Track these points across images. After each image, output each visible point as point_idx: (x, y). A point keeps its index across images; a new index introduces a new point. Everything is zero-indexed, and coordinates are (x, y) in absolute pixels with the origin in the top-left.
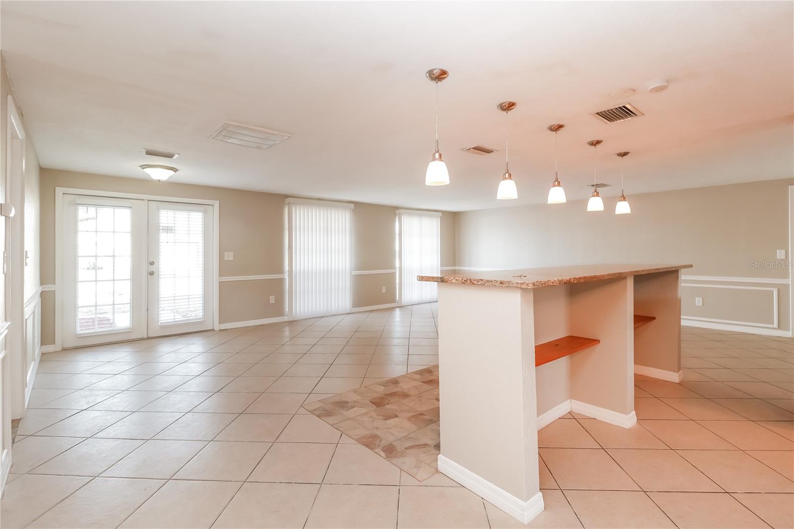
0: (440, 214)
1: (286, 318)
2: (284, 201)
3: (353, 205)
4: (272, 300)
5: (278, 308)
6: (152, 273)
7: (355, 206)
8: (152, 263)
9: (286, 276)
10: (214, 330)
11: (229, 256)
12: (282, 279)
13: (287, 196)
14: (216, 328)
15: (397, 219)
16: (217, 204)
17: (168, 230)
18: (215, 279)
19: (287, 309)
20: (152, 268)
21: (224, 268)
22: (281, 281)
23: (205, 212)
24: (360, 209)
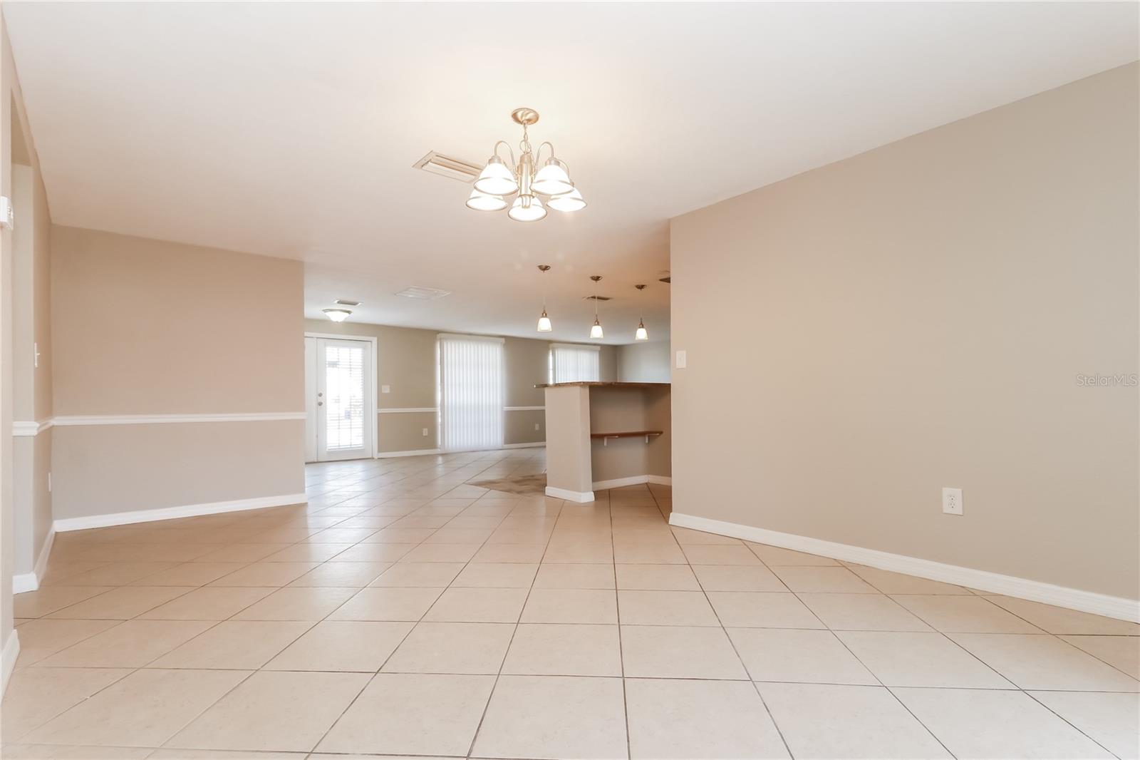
0: (599, 348)
1: (438, 451)
2: (436, 337)
3: (503, 339)
4: (425, 432)
5: (430, 442)
6: (320, 404)
7: (506, 341)
8: (320, 395)
9: (438, 410)
10: (373, 458)
11: (386, 389)
12: (434, 412)
13: (438, 332)
14: (376, 457)
15: (551, 353)
16: (375, 340)
17: (334, 364)
18: (375, 411)
19: (439, 442)
20: (320, 399)
21: (382, 401)
22: (433, 415)
23: (364, 348)
24: (511, 343)
